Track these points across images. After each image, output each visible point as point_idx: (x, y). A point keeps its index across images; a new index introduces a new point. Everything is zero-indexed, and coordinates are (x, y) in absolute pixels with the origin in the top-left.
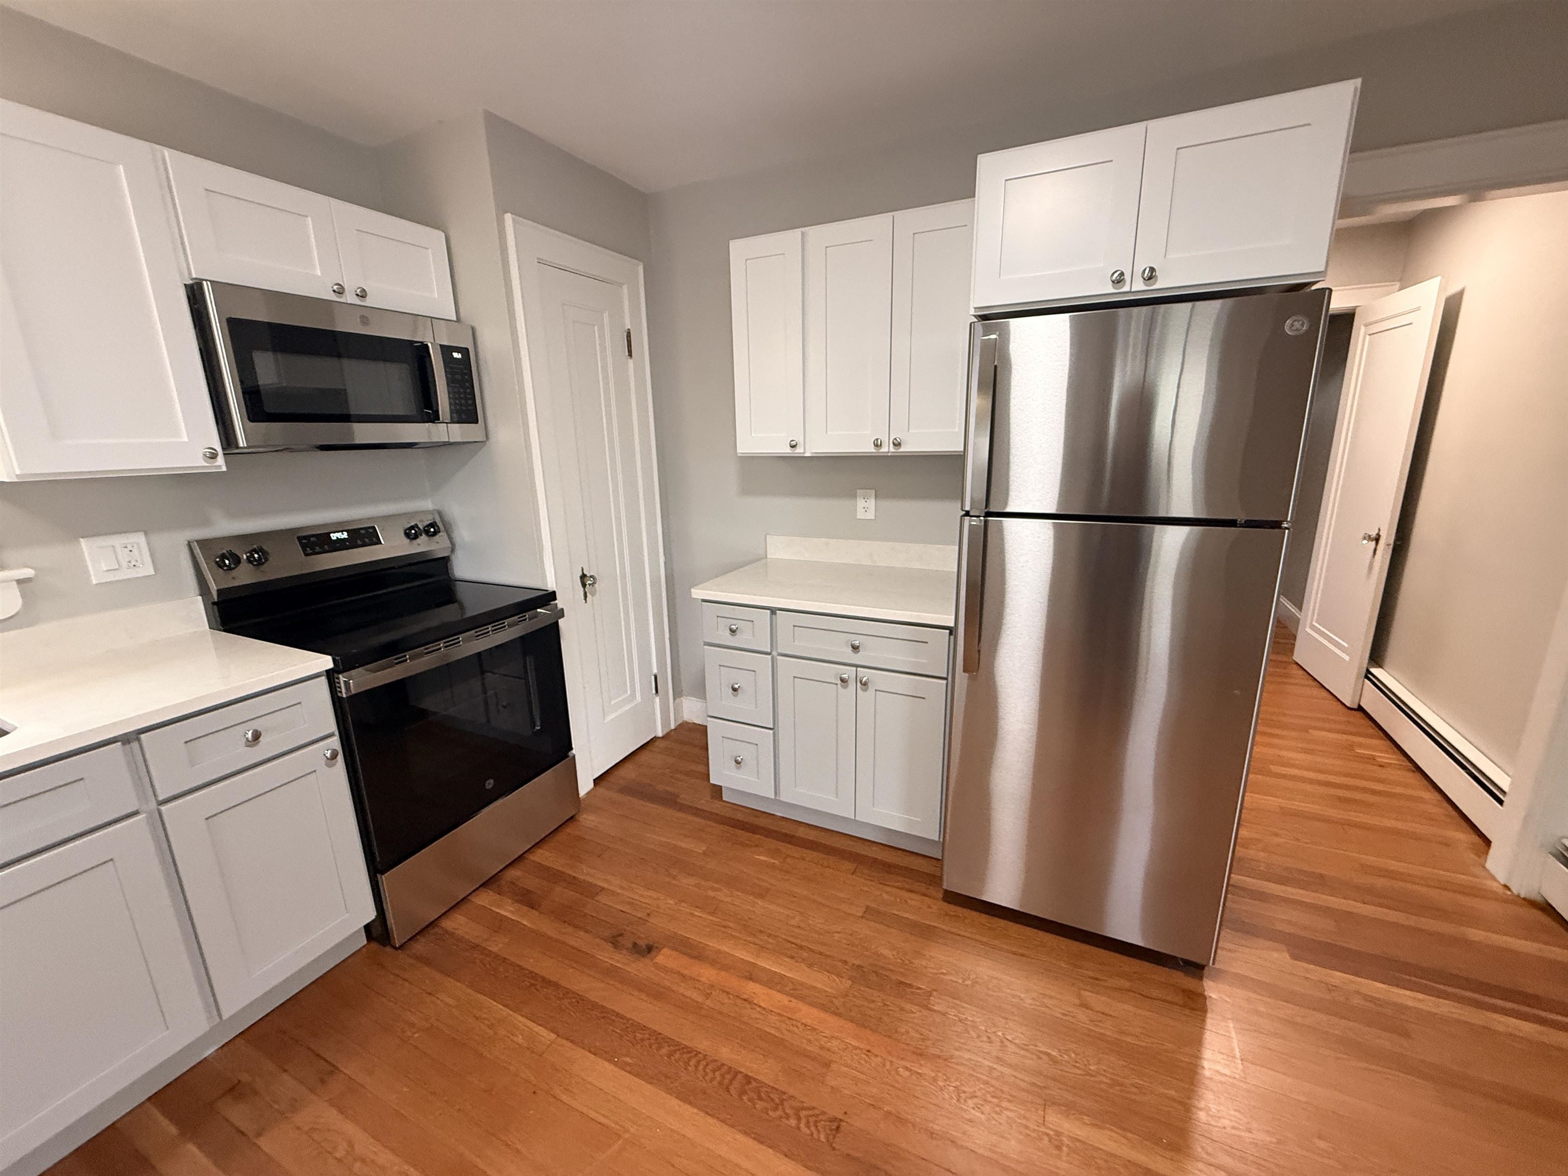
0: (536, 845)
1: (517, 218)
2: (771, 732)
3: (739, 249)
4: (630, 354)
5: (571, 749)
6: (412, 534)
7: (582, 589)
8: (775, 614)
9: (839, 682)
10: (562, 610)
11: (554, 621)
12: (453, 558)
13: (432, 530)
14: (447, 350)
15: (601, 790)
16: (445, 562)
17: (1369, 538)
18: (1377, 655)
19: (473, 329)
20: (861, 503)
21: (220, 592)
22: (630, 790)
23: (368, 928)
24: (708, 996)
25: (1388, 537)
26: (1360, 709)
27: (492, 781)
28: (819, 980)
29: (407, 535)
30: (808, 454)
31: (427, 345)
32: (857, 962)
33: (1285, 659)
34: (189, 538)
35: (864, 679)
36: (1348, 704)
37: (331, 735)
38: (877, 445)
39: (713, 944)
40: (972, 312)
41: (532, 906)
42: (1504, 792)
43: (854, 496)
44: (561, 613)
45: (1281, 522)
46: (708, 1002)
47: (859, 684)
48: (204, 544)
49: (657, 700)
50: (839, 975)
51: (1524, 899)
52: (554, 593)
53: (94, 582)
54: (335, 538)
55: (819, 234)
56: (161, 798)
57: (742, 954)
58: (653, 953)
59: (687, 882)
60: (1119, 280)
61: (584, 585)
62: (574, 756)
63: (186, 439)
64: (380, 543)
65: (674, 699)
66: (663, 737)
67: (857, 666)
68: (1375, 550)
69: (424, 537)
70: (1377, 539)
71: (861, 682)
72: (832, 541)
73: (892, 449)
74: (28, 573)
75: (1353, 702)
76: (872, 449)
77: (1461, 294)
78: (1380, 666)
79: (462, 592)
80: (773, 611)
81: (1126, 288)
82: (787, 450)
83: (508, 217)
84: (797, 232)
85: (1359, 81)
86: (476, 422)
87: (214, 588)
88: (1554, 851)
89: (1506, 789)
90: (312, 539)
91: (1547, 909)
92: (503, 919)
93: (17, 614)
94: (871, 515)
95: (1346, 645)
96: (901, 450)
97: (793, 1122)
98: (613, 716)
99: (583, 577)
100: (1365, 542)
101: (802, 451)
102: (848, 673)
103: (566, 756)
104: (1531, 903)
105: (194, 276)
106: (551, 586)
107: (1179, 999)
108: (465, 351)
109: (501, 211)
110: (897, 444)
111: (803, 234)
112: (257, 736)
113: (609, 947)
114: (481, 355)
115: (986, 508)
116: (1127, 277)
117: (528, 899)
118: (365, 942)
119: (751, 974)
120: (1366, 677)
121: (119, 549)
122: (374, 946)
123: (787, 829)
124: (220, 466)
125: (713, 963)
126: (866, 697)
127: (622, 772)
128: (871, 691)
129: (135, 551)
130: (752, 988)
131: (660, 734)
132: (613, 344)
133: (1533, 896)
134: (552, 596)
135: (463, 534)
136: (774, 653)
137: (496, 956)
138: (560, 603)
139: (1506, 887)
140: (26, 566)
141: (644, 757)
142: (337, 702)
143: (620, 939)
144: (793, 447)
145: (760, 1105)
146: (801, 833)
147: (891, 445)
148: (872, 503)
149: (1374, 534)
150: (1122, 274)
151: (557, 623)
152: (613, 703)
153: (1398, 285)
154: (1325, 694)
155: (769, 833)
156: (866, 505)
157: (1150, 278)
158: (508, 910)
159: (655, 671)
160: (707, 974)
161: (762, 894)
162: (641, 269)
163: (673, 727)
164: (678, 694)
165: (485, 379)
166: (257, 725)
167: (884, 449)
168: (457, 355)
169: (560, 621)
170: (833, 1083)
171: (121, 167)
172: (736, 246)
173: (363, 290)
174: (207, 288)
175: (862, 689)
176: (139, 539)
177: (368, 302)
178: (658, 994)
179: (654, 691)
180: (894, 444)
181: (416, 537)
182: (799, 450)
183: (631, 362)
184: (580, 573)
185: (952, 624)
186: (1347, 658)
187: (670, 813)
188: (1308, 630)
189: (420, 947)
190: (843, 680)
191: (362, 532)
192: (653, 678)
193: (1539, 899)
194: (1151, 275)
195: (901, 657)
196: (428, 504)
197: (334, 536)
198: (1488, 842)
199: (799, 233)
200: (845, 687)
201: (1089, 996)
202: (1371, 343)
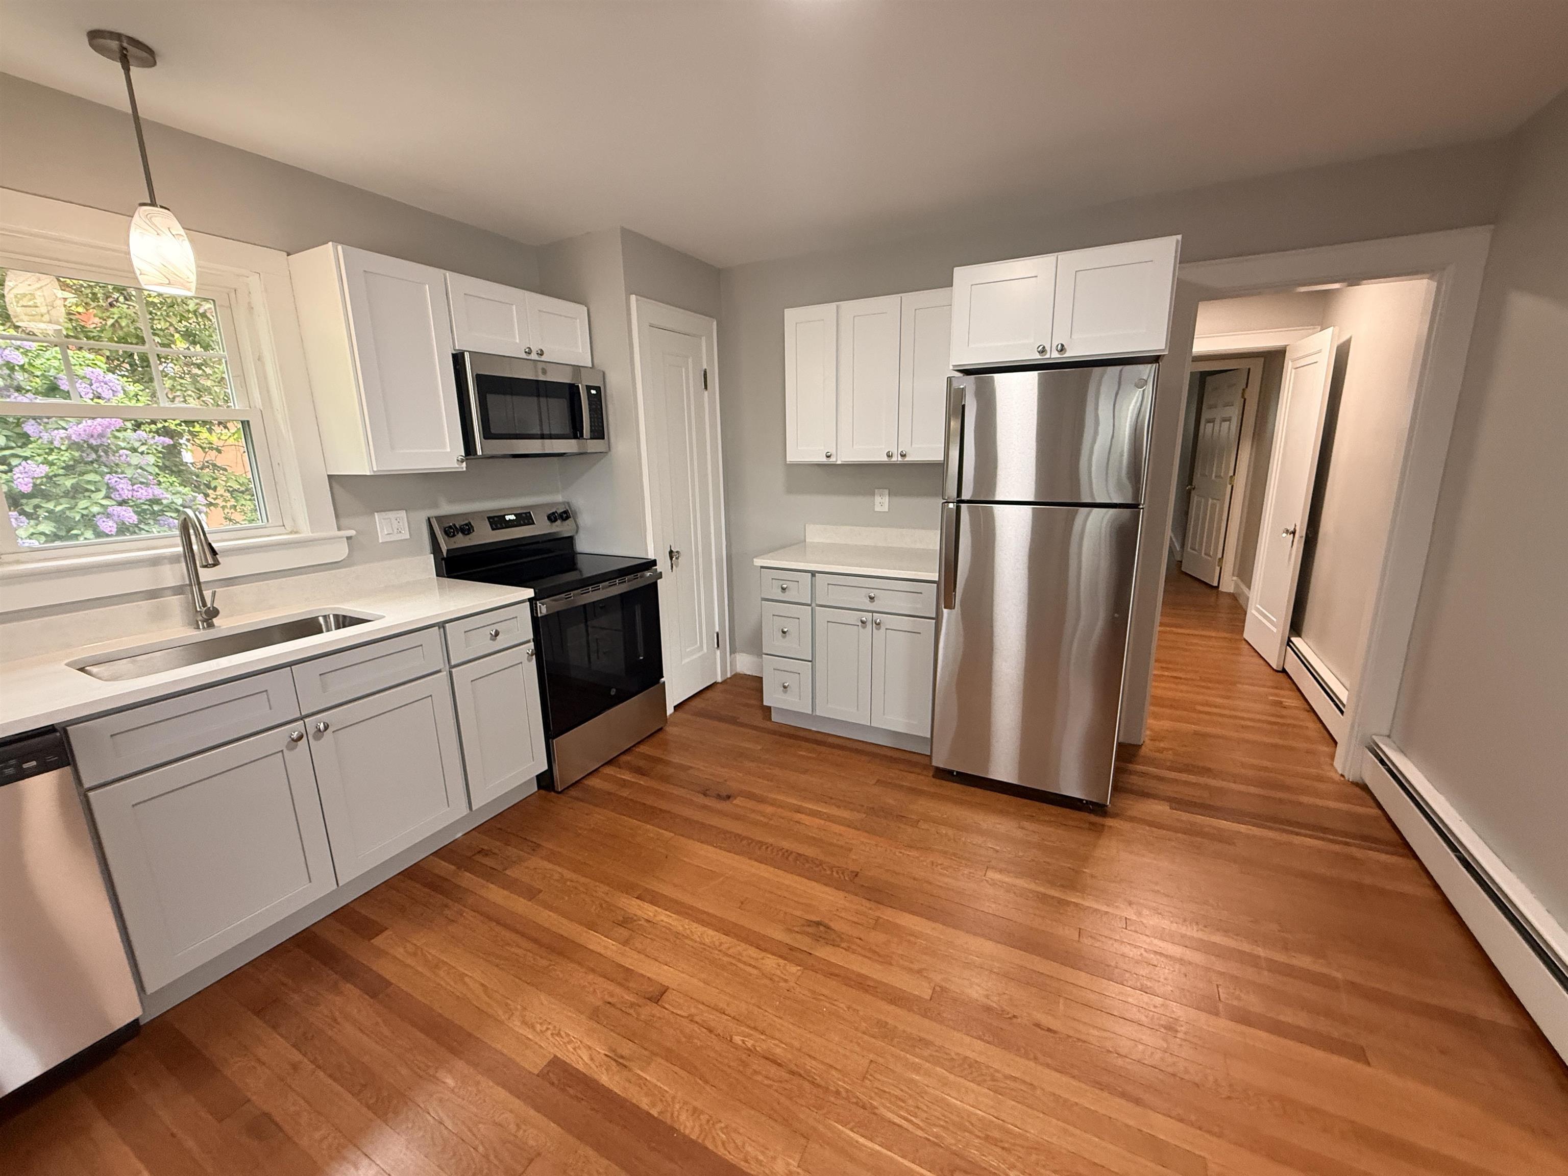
0: (639, 743)
1: (639, 297)
2: (810, 663)
3: (791, 315)
4: (706, 388)
5: (663, 677)
6: (552, 518)
7: (669, 561)
8: (815, 576)
9: (860, 624)
10: (661, 573)
11: (654, 581)
12: (576, 537)
13: (565, 516)
14: (589, 388)
15: (679, 714)
16: (571, 539)
17: (1287, 531)
18: (1296, 627)
19: (604, 373)
20: (878, 499)
21: (448, 550)
22: (702, 714)
23: (539, 777)
24: (771, 819)
25: (1301, 531)
26: (1284, 671)
27: (614, 690)
28: (845, 814)
29: (549, 518)
30: (839, 462)
31: (578, 386)
32: (871, 805)
33: (1238, 637)
34: (429, 516)
35: (878, 621)
36: (1275, 667)
37: (528, 642)
38: (889, 456)
39: (772, 796)
40: (951, 368)
41: (644, 775)
42: (1344, 706)
43: (873, 494)
44: (660, 576)
45: (1139, 505)
46: (771, 822)
47: (874, 625)
48: (439, 519)
49: (718, 652)
50: (858, 812)
51: (1352, 783)
52: (655, 561)
53: (380, 541)
54: (507, 519)
55: (850, 307)
56: (453, 663)
57: (793, 801)
58: (731, 799)
59: (748, 764)
60: (1043, 351)
61: (671, 558)
62: (664, 682)
63: (448, 450)
64: (533, 523)
65: (730, 655)
66: (721, 683)
67: (873, 612)
68: (1293, 541)
69: (559, 522)
70: (1294, 533)
71: (876, 623)
72: (857, 529)
73: (900, 459)
74: (352, 533)
75: (1277, 666)
76: (885, 459)
77: (1348, 342)
78: (1299, 635)
79: (581, 562)
80: (813, 573)
81: (1048, 356)
82: (824, 459)
83: (633, 297)
84: (834, 305)
85: (1179, 237)
86: (603, 438)
87: (444, 549)
88: (1367, 745)
89: (1345, 702)
90: (496, 519)
91: (1364, 788)
92: (624, 780)
93: (344, 559)
94: (886, 508)
95: (1275, 620)
96: (906, 459)
97: (829, 872)
98: (687, 660)
99: (671, 552)
100: (1284, 535)
101: (834, 460)
102: (866, 616)
103: (658, 682)
104: (1356, 784)
105: (457, 348)
106: (651, 556)
107: (1087, 826)
108: (598, 389)
109: (629, 292)
110: (903, 456)
111: (838, 307)
112: (497, 634)
113: (702, 796)
114: (608, 391)
115: (958, 497)
116: (1047, 348)
117: (640, 771)
118: (536, 789)
119: (799, 810)
120: (1288, 645)
121: (393, 521)
122: (543, 792)
123: (819, 737)
124: (463, 468)
125: (772, 805)
126: (880, 634)
127: (693, 703)
128: (883, 630)
129: (401, 524)
130: (799, 816)
131: (719, 680)
132: (694, 381)
133: (1357, 779)
134: (654, 563)
135: (585, 519)
136: (813, 605)
137: (626, 798)
138: (659, 568)
139: (1342, 776)
140: (350, 529)
141: (709, 694)
142: (535, 620)
143: (708, 792)
144: (828, 457)
145: (807, 865)
146: (830, 740)
147: (899, 456)
148: (886, 499)
149: (1292, 529)
150: (1044, 347)
151: (655, 584)
152: (688, 650)
153: (1319, 328)
154: (1262, 662)
155: (807, 740)
156: (881, 501)
157: (1062, 350)
158: (627, 776)
159: (717, 630)
160: (769, 809)
161: (805, 772)
162: (715, 323)
163: (729, 676)
164: (733, 651)
165: (610, 406)
166: (496, 627)
167: (894, 459)
168: (593, 392)
169: (659, 581)
170: (854, 857)
171: (427, 286)
172: (789, 313)
173: (541, 350)
174: (467, 355)
175: (877, 629)
176: (403, 514)
177: (543, 358)
178: (737, 818)
179: (716, 646)
180: (901, 455)
181: (555, 520)
182: (833, 459)
183: (706, 393)
184: (669, 550)
185: (937, 579)
186: (1275, 630)
187: (733, 727)
188: (1254, 612)
189: (573, 792)
190: (863, 622)
191: (524, 515)
192: (715, 635)
193: (1360, 782)
194: (1062, 349)
195: (904, 604)
196: (559, 498)
197: (507, 518)
198: (1336, 743)
199: (835, 307)
200: (864, 628)
201: (1026, 824)
202: (1295, 373)
